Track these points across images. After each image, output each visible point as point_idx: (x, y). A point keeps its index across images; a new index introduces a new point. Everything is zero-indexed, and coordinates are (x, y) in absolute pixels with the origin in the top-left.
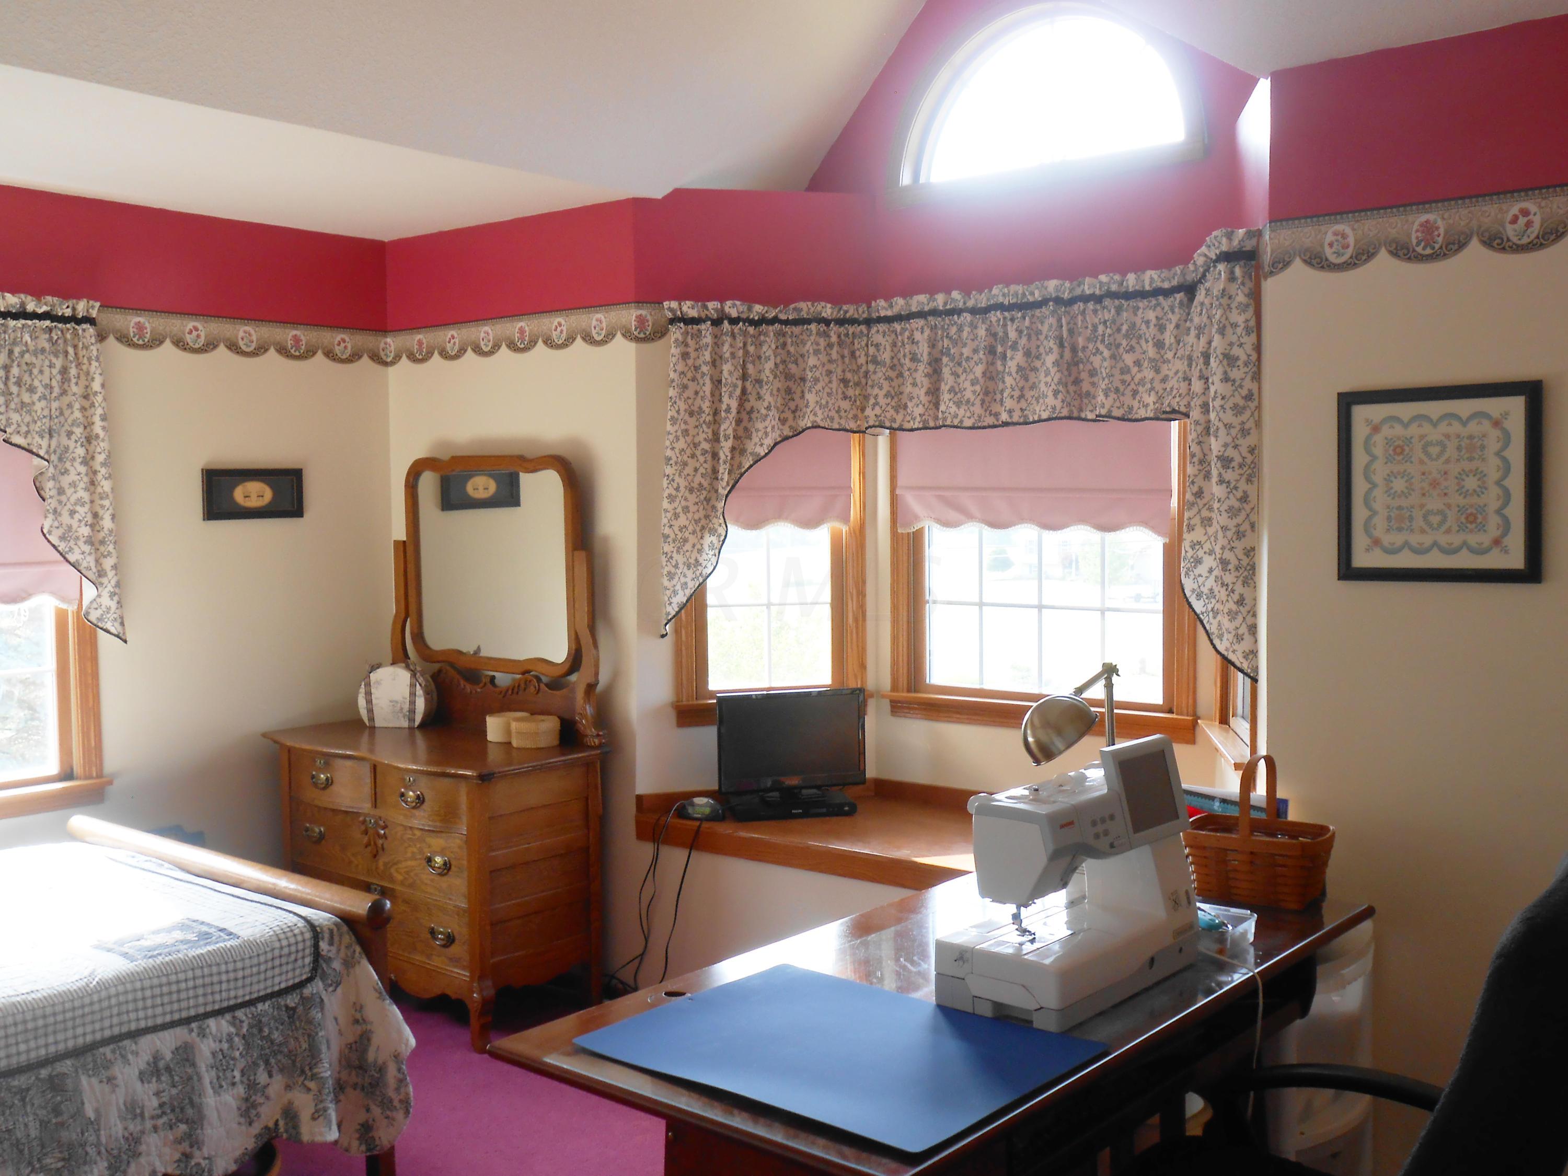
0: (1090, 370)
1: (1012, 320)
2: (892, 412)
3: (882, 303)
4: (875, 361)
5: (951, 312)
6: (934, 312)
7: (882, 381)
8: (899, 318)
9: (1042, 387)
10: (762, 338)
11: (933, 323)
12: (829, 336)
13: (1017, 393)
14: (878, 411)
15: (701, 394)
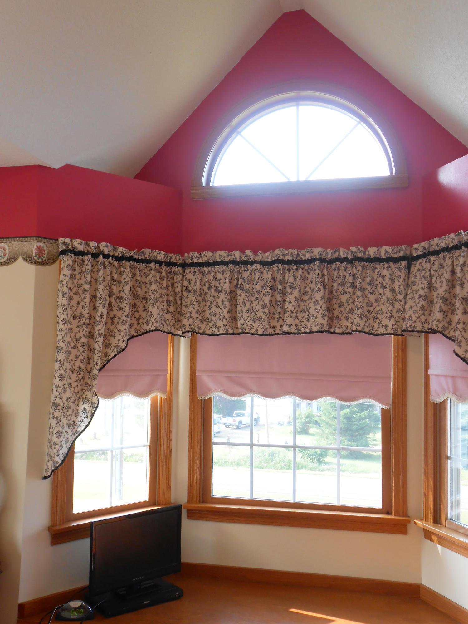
0: (339, 303)
1: (289, 271)
2: (199, 323)
3: (196, 254)
4: (188, 290)
5: (246, 263)
6: (234, 262)
7: (195, 303)
8: (207, 264)
9: (312, 312)
10: (122, 269)
11: (232, 268)
12: (161, 273)
13: (294, 315)
14: (191, 321)
15: (83, 304)
